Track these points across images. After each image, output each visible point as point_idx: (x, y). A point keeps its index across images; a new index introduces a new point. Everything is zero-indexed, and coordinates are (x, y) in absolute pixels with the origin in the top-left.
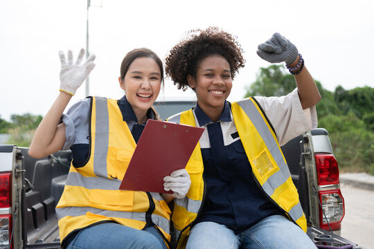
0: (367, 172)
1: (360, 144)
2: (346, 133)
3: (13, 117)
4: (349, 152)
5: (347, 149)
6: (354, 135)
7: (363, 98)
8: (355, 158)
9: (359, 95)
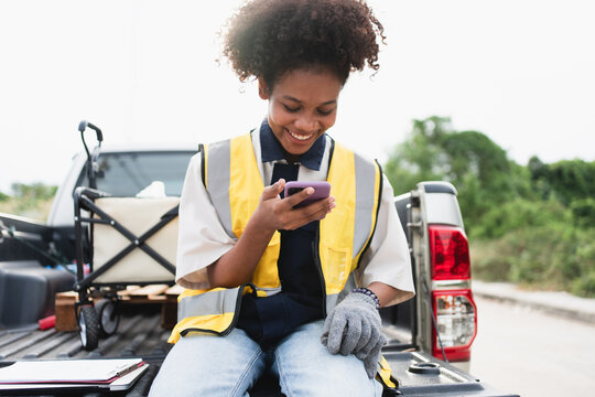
0: (569, 290)
1: (560, 247)
2: (539, 231)
3: (15, 187)
4: (542, 259)
5: (539, 253)
6: (551, 233)
7: (572, 175)
8: (551, 269)
9: (566, 171)
